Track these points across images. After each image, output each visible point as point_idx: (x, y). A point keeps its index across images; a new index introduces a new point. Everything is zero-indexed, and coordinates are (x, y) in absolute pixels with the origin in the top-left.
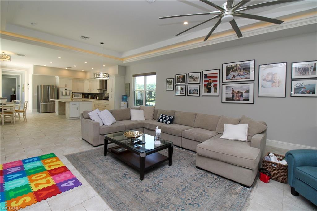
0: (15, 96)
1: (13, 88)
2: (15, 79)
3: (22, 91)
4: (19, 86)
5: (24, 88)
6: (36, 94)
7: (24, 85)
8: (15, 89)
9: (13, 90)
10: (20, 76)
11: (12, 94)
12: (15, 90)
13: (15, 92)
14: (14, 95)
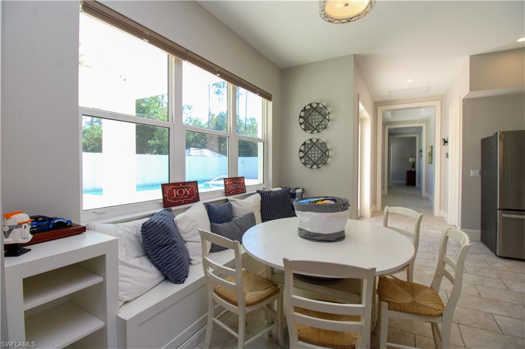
0: (415, 172)
1: (411, 157)
2: (415, 138)
3: (428, 162)
4: (421, 151)
5: (431, 155)
6: (475, 173)
7: (432, 147)
8: (414, 159)
9: (411, 160)
10: (424, 125)
11: (409, 169)
12: (414, 161)
13: (414, 165)
14: (413, 170)
